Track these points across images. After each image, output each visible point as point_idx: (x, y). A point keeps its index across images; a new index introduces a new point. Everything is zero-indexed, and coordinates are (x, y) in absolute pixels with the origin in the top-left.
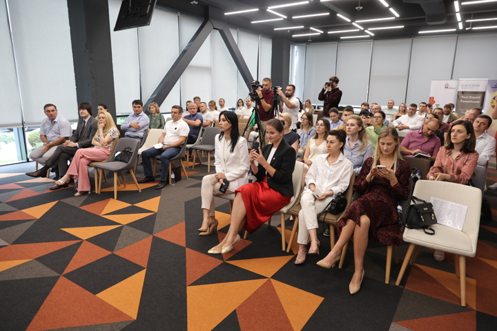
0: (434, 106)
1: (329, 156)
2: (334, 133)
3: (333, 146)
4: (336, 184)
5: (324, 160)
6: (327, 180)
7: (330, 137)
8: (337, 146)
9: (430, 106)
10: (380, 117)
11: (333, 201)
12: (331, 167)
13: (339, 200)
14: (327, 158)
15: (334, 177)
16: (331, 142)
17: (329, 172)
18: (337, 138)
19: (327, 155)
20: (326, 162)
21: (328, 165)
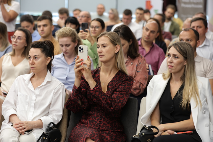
0: (152, 11)
1: (33, 76)
2: (37, 45)
3: (38, 62)
4: (46, 112)
5: (27, 81)
6: (32, 109)
7: (33, 51)
8: (42, 62)
9: (147, 11)
10: (98, 27)
11: (43, 135)
12: (37, 92)
13: (51, 133)
14: (31, 79)
15: (41, 104)
16: (35, 57)
17: (34, 97)
18: (43, 51)
19: (29, 76)
20: (30, 85)
21: (32, 89)
